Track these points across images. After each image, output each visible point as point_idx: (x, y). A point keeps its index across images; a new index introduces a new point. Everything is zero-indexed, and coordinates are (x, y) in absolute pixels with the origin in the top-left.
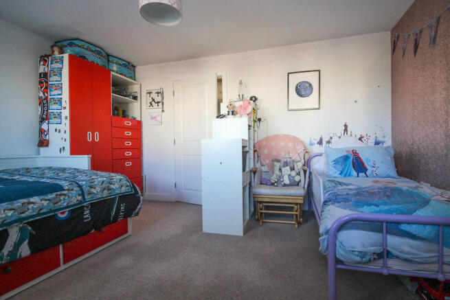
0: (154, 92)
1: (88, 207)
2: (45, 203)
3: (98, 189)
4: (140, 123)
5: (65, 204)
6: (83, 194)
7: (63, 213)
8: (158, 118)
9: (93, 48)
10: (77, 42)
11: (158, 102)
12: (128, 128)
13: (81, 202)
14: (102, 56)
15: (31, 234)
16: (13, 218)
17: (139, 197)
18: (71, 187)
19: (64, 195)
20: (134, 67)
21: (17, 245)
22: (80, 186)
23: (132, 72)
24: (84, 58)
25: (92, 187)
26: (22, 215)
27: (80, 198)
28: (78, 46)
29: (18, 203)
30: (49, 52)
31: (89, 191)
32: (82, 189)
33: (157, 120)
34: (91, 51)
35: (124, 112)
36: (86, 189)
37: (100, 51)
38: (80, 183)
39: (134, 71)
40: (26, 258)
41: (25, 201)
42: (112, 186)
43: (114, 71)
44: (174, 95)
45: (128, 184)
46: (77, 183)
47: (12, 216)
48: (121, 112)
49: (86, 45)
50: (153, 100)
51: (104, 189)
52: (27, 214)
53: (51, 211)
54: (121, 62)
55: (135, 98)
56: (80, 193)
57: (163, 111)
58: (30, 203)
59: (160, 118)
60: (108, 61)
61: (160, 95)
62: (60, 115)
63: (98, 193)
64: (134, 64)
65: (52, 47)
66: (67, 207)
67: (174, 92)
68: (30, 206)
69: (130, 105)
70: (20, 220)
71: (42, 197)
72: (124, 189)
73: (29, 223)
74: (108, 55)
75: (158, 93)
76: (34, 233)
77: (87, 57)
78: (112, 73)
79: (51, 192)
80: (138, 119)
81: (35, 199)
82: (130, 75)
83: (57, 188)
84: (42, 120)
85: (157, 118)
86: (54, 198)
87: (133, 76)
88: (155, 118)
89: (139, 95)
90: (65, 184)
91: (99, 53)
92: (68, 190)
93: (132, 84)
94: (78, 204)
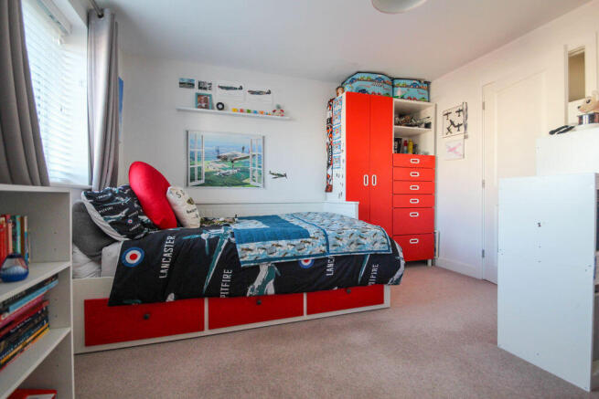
0: (454, 111)
1: (331, 260)
2: (291, 248)
3: (345, 241)
4: (433, 159)
5: (308, 253)
6: (327, 245)
7: (306, 261)
8: (459, 150)
9: (373, 77)
10: (357, 76)
11: (459, 126)
12: (414, 168)
13: (324, 253)
14: (384, 82)
15: (276, 275)
16: (264, 257)
17: (399, 261)
18: (317, 235)
19: (309, 243)
20: (428, 83)
21: (265, 282)
22: (326, 235)
23: (426, 92)
24: (364, 91)
25: (338, 239)
26: (271, 256)
27: (324, 248)
28: (358, 80)
29: (269, 244)
30: (334, 95)
31: (334, 241)
32: (327, 240)
33: (456, 153)
34: (372, 80)
35: (415, 146)
36: (331, 240)
37: (380, 78)
38: (327, 232)
39: (428, 90)
40: (271, 296)
41: (275, 242)
42: (363, 241)
43: (397, 97)
44: (484, 108)
45: (385, 241)
46: (325, 232)
47: (263, 254)
48: (411, 147)
49: (366, 76)
50: (452, 123)
51: (352, 243)
52: (276, 255)
53: (295, 257)
54: (409, 83)
55: (428, 126)
56: (325, 243)
57: (466, 137)
58: (278, 246)
59: (461, 147)
60: (393, 86)
61: (461, 113)
62: (339, 159)
63: (345, 247)
64: (427, 80)
65: (337, 89)
66: (309, 256)
67: (484, 104)
68: (278, 248)
69: (422, 136)
70: (268, 260)
71: (289, 241)
72: (378, 247)
73: (277, 265)
74: (393, 79)
75: (459, 111)
76: (279, 274)
77: (367, 89)
78: (395, 100)
79: (297, 238)
80: (432, 154)
81: (283, 242)
82: (421, 96)
83: (303, 234)
84: (329, 165)
85: (457, 150)
86: (299, 245)
87: (426, 97)
88: (454, 148)
89: (433, 122)
90: (312, 231)
91: (379, 80)
92: (314, 238)
93: (426, 107)
94: (321, 255)
